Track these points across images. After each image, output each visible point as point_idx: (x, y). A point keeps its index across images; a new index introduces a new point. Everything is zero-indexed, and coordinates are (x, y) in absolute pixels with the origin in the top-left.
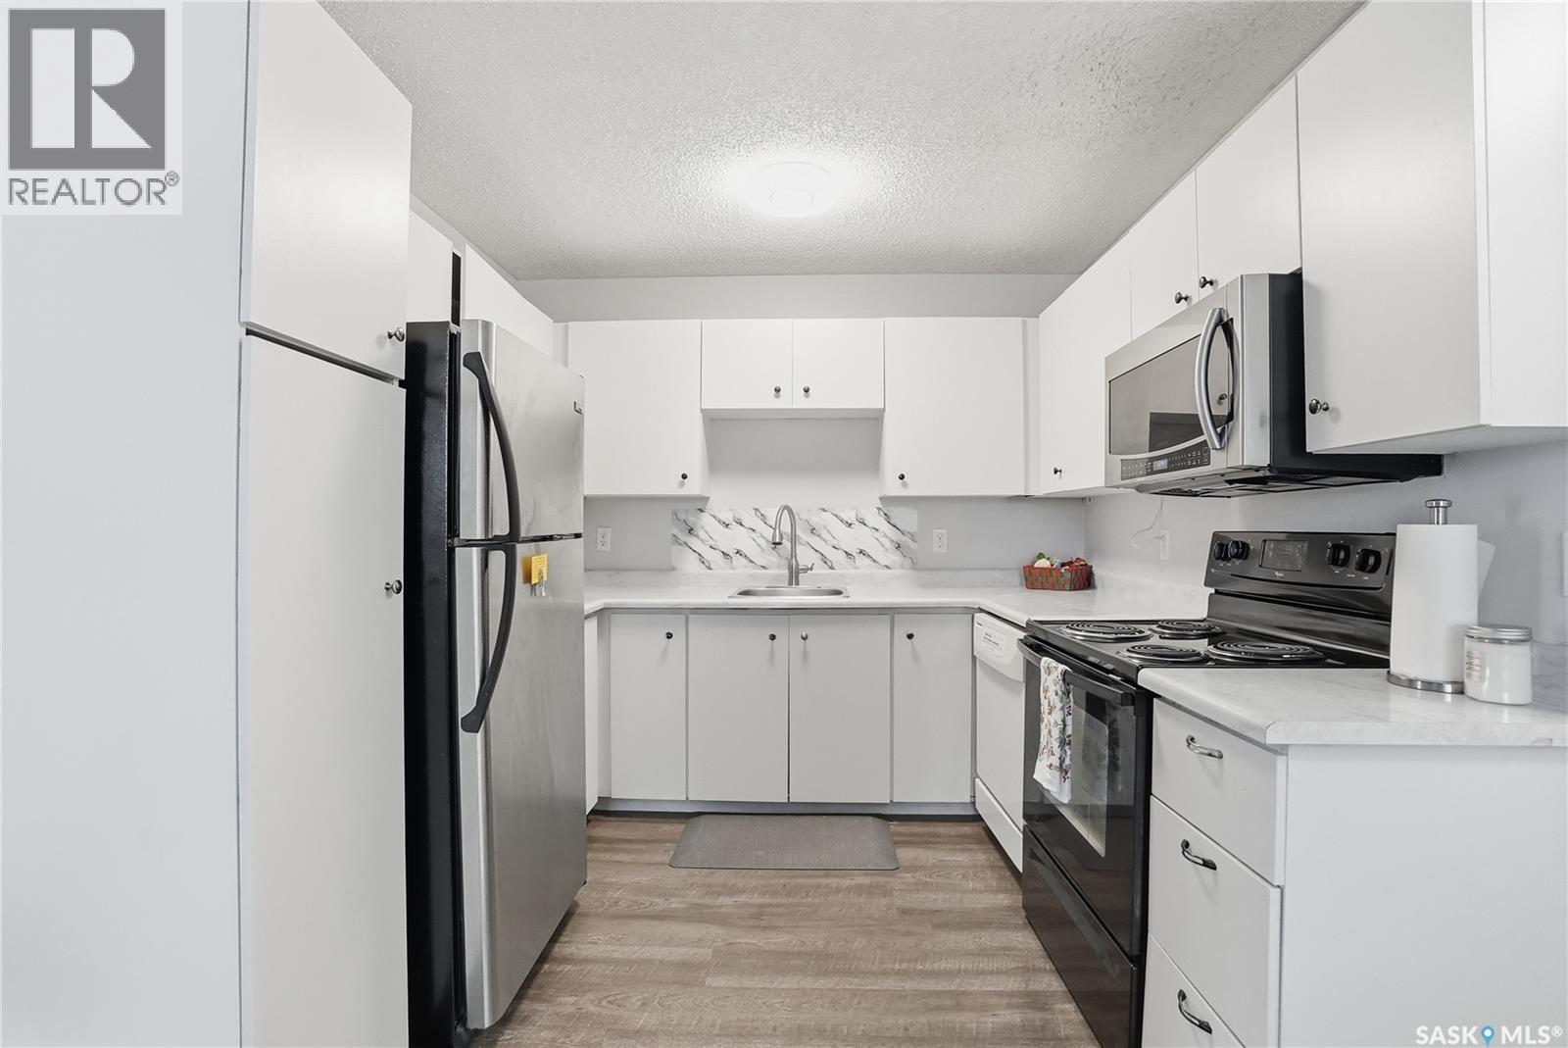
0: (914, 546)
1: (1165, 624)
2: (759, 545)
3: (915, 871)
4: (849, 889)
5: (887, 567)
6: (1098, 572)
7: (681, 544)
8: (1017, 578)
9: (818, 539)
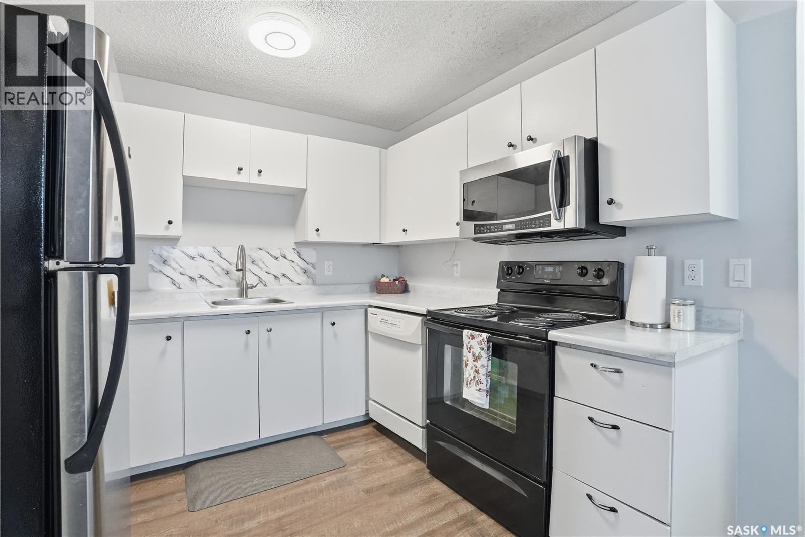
0: (314, 271)
1: (491, 307)
2: (216, 272)
3: (356, 463)
4: (327, 487)
5: (299, 284)
6: (410, 283)
7: (157, 272)
8: (367, 288)
9: (256, 267)
